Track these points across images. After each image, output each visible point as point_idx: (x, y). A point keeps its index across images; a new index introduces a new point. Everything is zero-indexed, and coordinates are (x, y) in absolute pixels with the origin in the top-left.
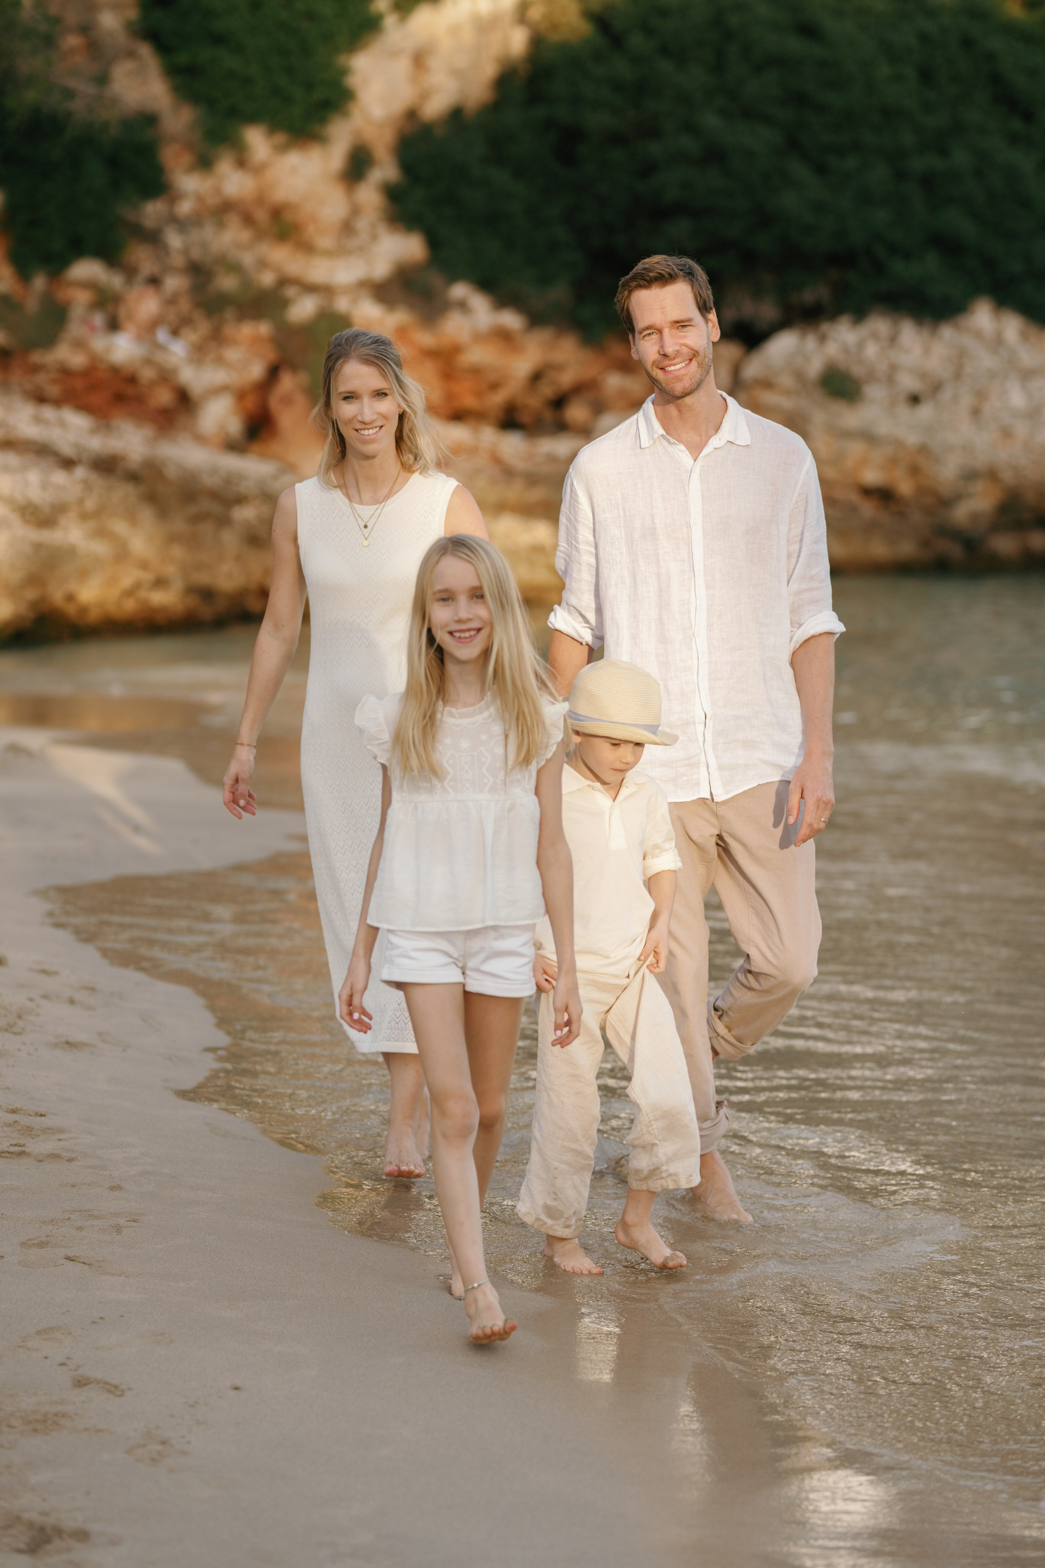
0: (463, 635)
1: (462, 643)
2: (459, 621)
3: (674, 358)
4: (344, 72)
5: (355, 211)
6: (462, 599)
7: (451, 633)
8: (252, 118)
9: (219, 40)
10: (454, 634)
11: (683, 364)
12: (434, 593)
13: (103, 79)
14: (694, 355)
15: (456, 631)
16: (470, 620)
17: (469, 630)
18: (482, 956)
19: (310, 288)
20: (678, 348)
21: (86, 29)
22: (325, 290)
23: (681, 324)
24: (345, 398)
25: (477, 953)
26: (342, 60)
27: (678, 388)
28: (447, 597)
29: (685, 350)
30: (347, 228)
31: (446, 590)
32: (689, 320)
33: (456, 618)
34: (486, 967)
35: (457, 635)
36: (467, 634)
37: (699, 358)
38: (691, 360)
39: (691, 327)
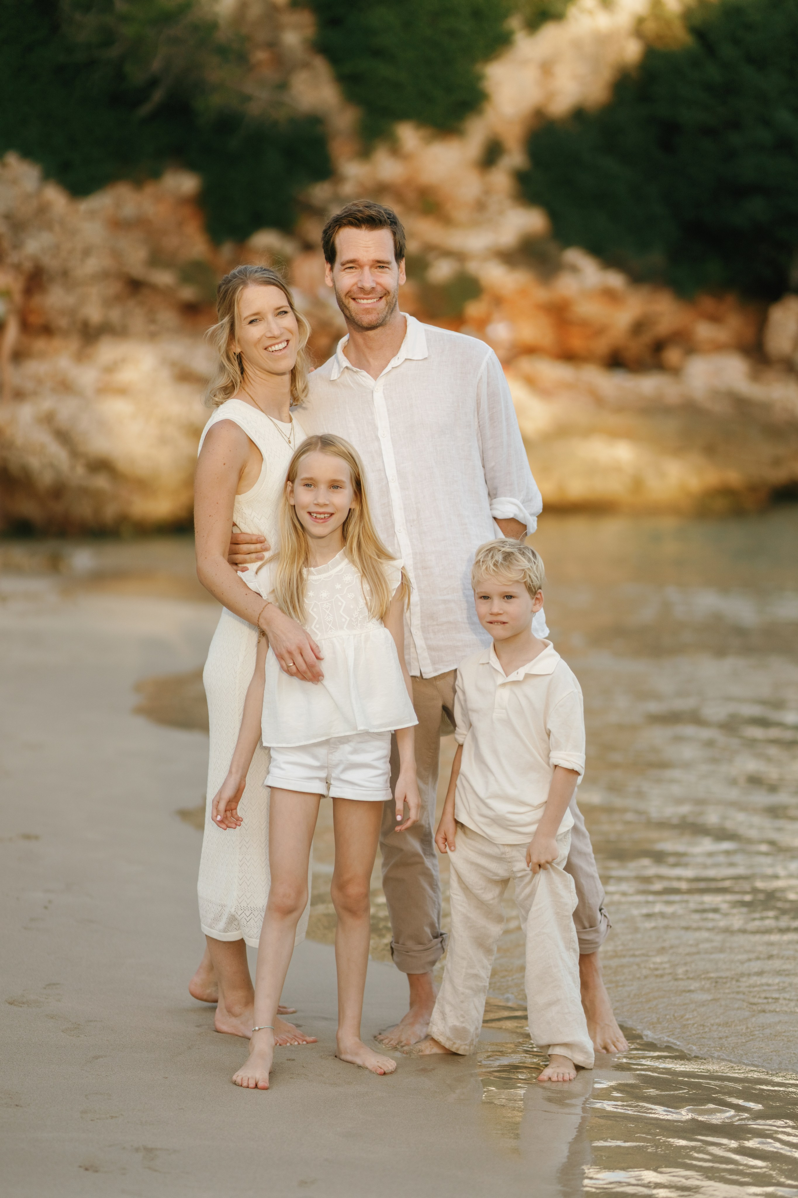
0: (318, 516)
1: (318, 522)
2: (317, 505)
3: (368, 294)
4: (480, 77)
5: (487, 192)
6: (323, 488)
7: (310, 513)
8: (403, 116)
9: (378, 53)
10: (312, 514)
11: (375, 300)
12: (302, 480)
13: (283, 86)
14: (385, 294)
15: (314, 513)
16: (326, 505)
17: (324, 513)
18: (341, 768)
19: (447, 253)
20: (374, 285)
21: (273, 45)
22: (460, 256)
23: (380, 265)
24: (251, 322)
25: (337, 766)
26: (478, 67)
27: (366, 319)
28: (310, 484)
29: (379, 289)
30: (480, 206)
31: (311, 479)
32: (388, 263)
33: (315, 502)
34: (345, 776)
35: (315, 515)
36: (322, 516)
37: (389, 297)
38: (381, 298)
39: (387, 269)
